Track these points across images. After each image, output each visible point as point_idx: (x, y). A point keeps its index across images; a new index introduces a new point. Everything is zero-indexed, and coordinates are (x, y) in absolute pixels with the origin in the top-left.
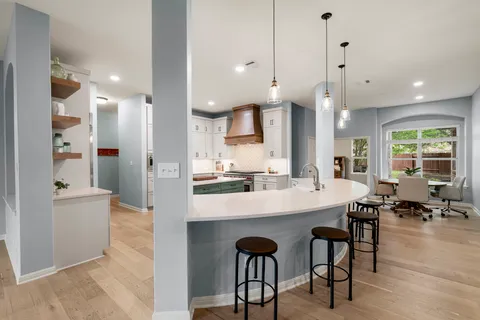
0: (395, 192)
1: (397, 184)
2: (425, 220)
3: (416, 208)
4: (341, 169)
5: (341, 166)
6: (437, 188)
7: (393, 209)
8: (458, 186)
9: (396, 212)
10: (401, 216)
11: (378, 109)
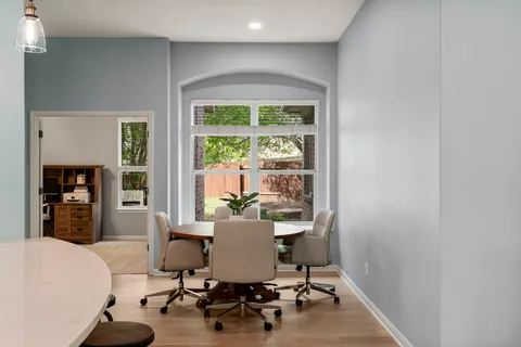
0: (205, 259)
1: (211, 239)
2: (268, 327)
3: (251, 298)
4: (93, 199)
5: (91, 190)
6: (288, 240)
7: (202, 304)
8: (323, 232)
9: (207, 314)
10: (218, 327)
11: (173, 44)
